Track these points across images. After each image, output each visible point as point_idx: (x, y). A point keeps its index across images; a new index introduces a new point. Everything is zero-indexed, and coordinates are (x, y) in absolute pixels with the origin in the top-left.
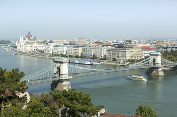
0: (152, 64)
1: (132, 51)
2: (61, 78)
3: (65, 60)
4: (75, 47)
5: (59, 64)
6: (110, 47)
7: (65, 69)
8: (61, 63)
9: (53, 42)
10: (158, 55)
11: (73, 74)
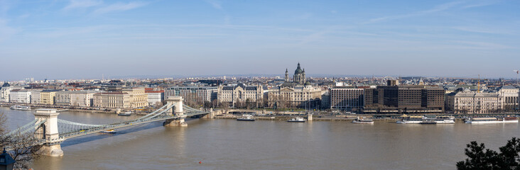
0: (171, 114)
1: (131, 96)
2: (47, 141)
3: (54, 111)
4: (43, 91)
5: (44, 119)
6: (98, 90)
7: (53, 126)
8: (47, 116)
9: (9, 86)
10: (179, 101)
11: (65, 134)
